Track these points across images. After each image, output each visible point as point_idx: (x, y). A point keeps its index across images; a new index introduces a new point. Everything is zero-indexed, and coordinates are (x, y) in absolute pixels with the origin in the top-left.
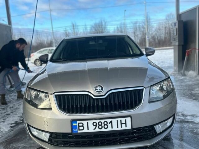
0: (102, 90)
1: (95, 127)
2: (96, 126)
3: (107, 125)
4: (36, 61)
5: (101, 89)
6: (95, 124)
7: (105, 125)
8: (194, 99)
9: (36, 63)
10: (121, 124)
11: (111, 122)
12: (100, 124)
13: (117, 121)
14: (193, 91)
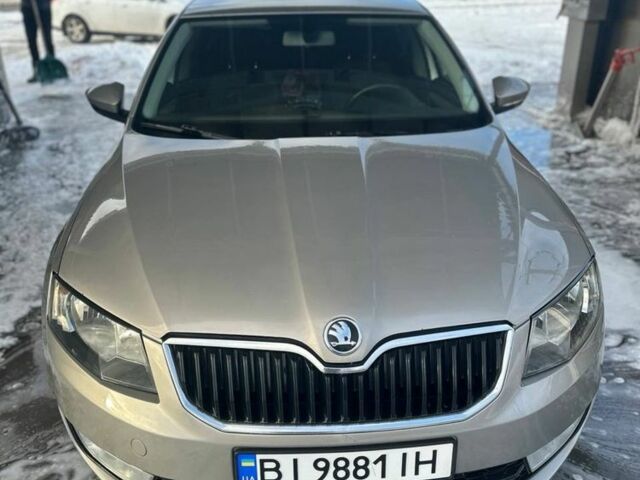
0: (353, 343)
1: (322, 473)
2: (326, 470)
3: (365, 467)
4: (68, 22)
5: (349, 337)
6: (322, 465)
7: (358, 467)
8: (626, 256)
9: (69, 29)
10: (418, 463)
11: (383, 458)
12: (341, 464)
13: (405, 455)
14: (621, 216)
